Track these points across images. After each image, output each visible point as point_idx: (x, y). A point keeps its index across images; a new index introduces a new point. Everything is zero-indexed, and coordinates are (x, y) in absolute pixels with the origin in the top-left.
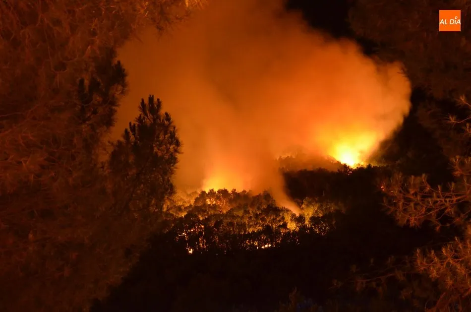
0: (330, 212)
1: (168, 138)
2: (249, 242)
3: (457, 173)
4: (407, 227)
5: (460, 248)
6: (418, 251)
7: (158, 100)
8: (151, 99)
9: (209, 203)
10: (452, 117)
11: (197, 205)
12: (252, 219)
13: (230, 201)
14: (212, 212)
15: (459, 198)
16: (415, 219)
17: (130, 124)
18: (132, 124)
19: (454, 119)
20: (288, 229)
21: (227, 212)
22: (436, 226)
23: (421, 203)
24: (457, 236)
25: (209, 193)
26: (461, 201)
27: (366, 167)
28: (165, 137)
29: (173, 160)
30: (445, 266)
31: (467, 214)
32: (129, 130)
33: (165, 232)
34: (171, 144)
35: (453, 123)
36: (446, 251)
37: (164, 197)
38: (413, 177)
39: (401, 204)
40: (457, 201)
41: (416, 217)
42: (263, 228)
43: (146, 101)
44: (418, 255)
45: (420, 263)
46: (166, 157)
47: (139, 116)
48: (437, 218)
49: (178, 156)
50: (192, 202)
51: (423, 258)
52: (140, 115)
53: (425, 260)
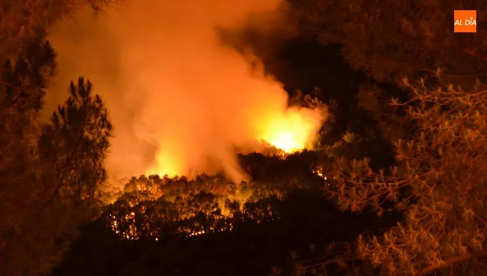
0: (265, 198)
1: (99, 121)
2: (182, 229)
3: (400, 157)
4: (348, 212)
5: (402, 233)
6: (361, 237)
7: (88, 82)
8: (81, 81)
9: (140, 189)
10: (395, 100)
11: (127, 192)
12: (185, 205)
13: (162, 187)
14: (143, 199)
15: (401, 182)
16: (357, 204)
17: (59, 107)
18: (61, 107)
19: (396, 100)
20: (222, 215)
21: (159, 199)
22: (378, 211)
23: (363, 187)
24: (400, 221)
25: (139, 178)
26: (403, 186)
27: (301, 151)
28: (96, 120)
29: (104, 144)
30: (387, 252)
31: (408, 200)
32: (58, 113)
33: (94, 220)
34: (102, 127)
35: (395, 106)
36: (389, 237)
37: (95, 183)
38: (355, 161)
39: (342, 189)
40: (400, 185)
41: (358, 202)
42: (196, 215)
43: (76, 83)
44: (360, 241)
45: (362, 250)
46: (98, 141)
47: (68, 98)
48: (379, 203)
49: (110, 140)
50: (122, 188)
51: (366, 244)
52: (70, 98)
53: (368, 246)
